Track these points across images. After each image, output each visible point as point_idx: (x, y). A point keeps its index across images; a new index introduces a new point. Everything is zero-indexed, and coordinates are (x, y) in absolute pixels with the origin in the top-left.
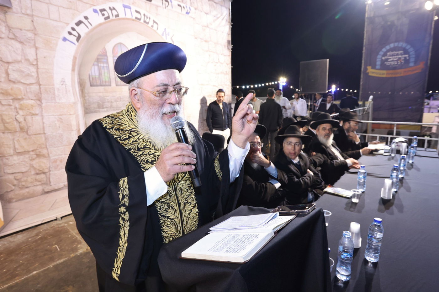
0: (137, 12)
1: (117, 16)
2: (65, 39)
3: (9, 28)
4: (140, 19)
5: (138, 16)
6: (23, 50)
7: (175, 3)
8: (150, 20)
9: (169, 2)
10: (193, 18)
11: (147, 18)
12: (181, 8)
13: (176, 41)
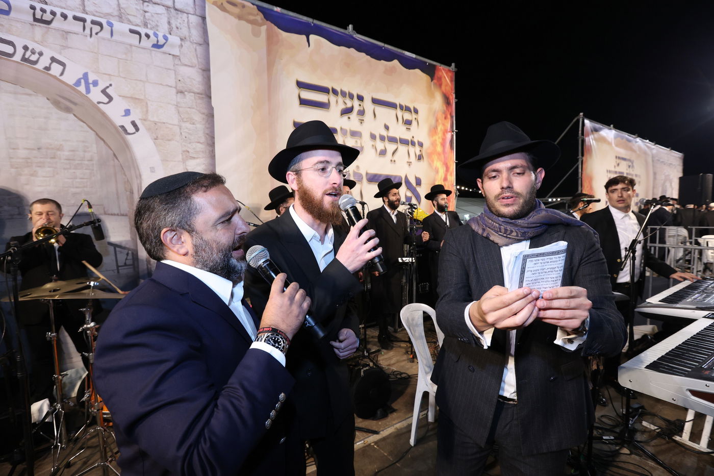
0: (3, 41)
4: (11, 55)
7: (121, 27)
8: (41, 58)
9: (105, 25)
10: (173, 55)
11: (33, 52)
12: (138, 36)
13: (120, 96)
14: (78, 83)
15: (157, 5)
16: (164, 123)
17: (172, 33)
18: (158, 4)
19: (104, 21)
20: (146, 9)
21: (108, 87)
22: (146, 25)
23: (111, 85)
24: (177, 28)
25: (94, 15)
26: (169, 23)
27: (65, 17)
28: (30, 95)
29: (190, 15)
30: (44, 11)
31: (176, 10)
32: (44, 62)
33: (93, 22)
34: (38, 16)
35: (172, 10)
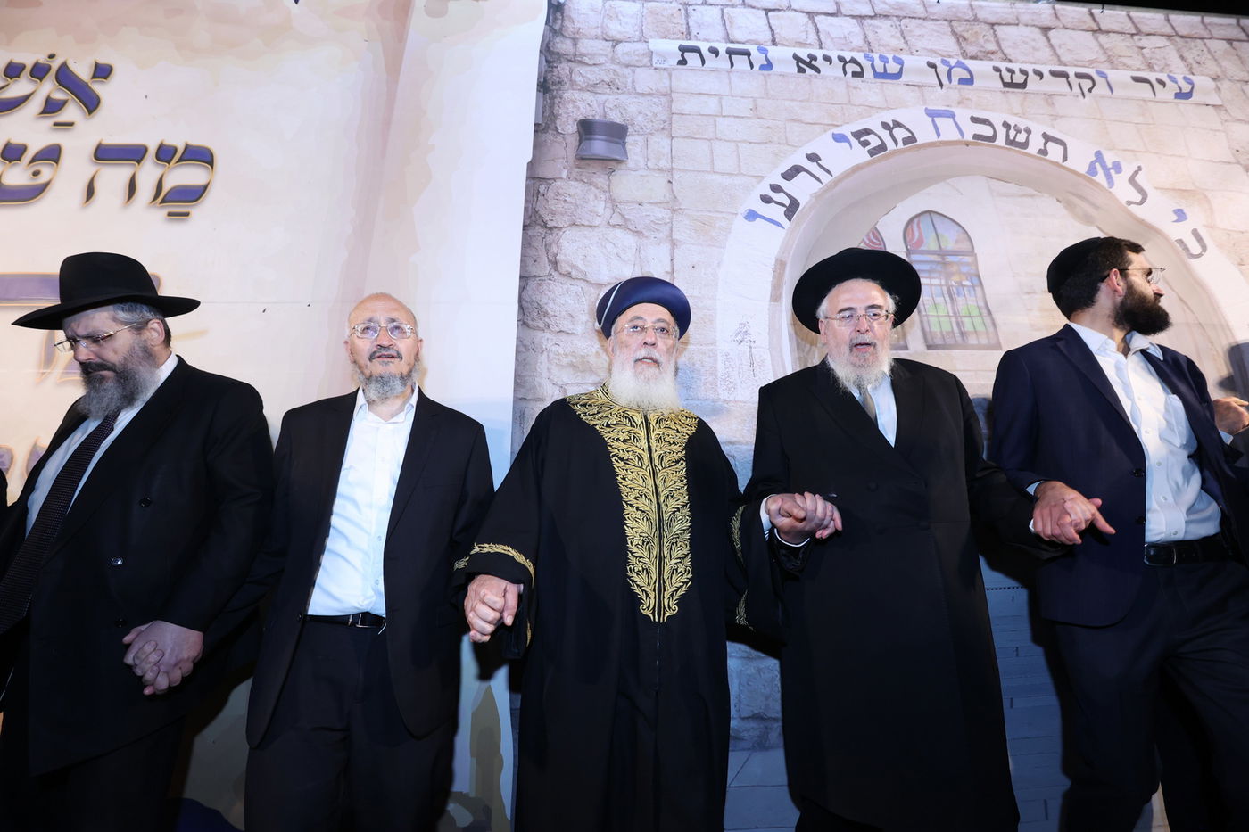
0: (975, 120)
1: (911, 139)
2: (752, 215)
3: (614, 204)
4: (993, 138)
5: (986, 131)
6: (638, 250)
7: (1119, 76)
8: (1030, 136)
9: (1095, 77)
10: (1214, 106)
11: (1019, 131)
12: (1147, 85)
13: (1156, 188)
14: (1092, 170)
15: (1151, 36)
16: (1242, 233)
17: (1194, 71)
18: (1154, 35)
19: (1091, 72)
20: (1141, 44)
21: (1136, 173)
22: (1150, 67)
23: (1140, 169)
24: (1198, 63)
25: (1076, 66)
26: (1182, 57)
27: (1040, 75)
28: (1032, 196)
29: (1206, 41)
30: (1011, 71)
31: (1182, 37)
32: (1036, 143)
33: (1079, 76)
34: (1007, 80)
35: (1178, 39)
